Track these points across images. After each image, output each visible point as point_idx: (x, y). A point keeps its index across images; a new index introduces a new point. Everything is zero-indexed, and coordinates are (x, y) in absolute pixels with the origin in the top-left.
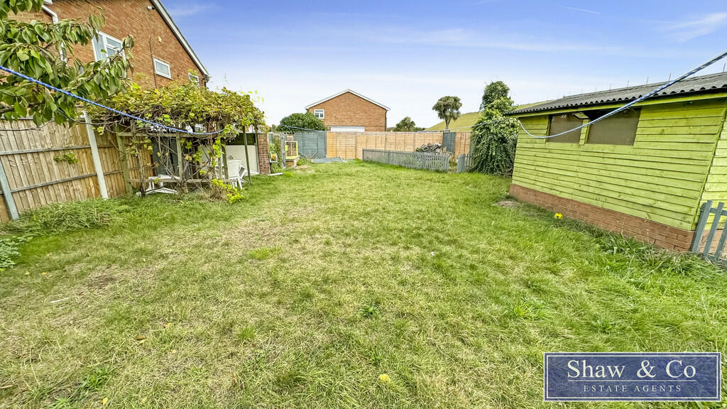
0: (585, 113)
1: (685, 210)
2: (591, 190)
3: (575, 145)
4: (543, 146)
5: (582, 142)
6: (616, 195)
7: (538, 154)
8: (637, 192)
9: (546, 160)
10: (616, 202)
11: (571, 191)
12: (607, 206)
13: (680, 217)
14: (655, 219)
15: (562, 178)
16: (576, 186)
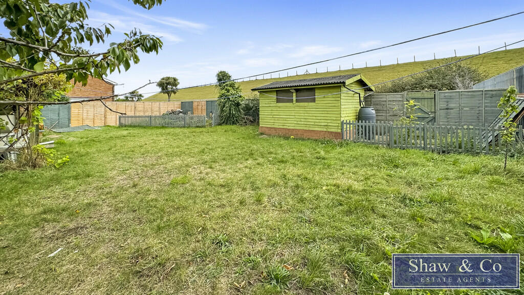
0: (295, 89)
1: (338, 124)
2: (303, 123)
3: (291, 103)
4: (275, 105)
5: (294, 102)
6: (313, 123)
7: (273, 109)
8: (321, 121)
9: (278, 112)
10: (314, 126)
11: (293, 125)
12: (311, 129)
13: (336, 128)
14: (329, 130)
15: (288, 119)
16: (295, 122)
